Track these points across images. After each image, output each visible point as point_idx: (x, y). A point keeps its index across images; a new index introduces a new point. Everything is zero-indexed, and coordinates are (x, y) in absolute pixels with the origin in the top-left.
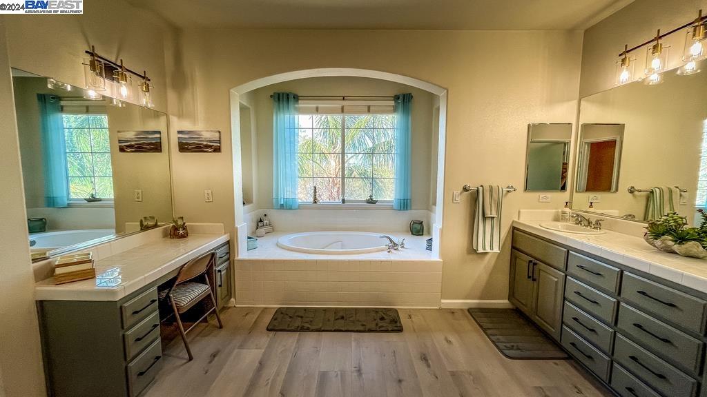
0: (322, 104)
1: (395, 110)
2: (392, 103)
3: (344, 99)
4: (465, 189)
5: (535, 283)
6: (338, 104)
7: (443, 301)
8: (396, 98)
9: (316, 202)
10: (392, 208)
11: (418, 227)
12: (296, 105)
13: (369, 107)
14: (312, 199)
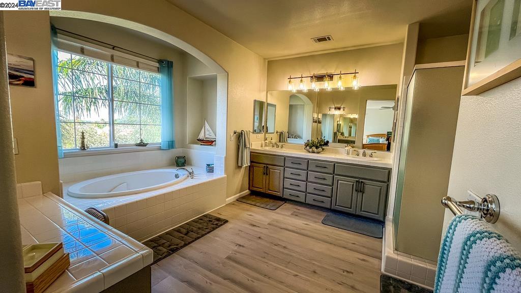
0: (88, 47)
1: (159, 70)
2: (157, 65)
3: (113, 49)
4: (235, 133)
5: (267, 176)
6: (108, 52)
7: (227, 200)
8: (160, 62)
9: (84, 149)
10: (160, 149)
11: (182, 160)
12: (55, 39)
13: (138, 63)
14: (79, 145)
